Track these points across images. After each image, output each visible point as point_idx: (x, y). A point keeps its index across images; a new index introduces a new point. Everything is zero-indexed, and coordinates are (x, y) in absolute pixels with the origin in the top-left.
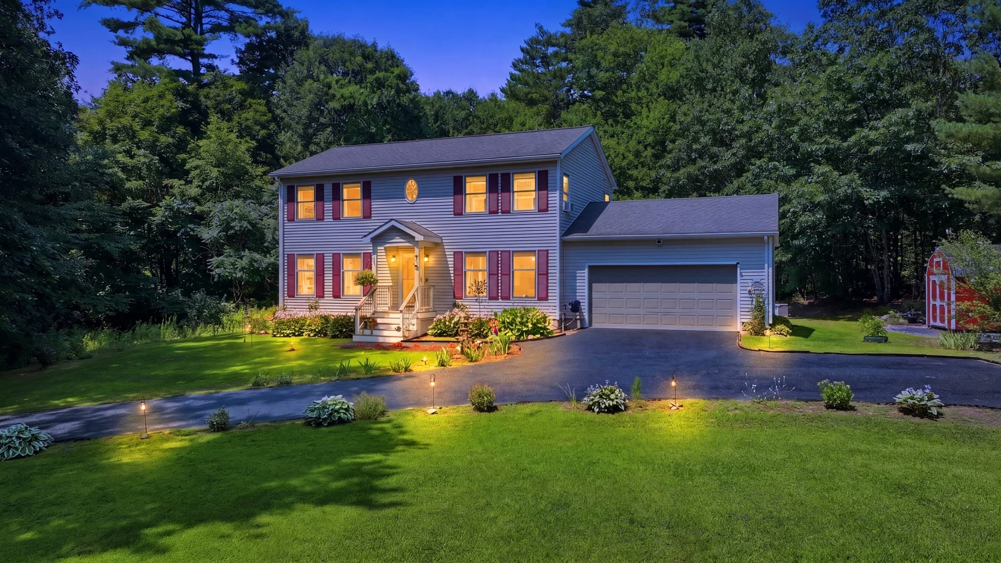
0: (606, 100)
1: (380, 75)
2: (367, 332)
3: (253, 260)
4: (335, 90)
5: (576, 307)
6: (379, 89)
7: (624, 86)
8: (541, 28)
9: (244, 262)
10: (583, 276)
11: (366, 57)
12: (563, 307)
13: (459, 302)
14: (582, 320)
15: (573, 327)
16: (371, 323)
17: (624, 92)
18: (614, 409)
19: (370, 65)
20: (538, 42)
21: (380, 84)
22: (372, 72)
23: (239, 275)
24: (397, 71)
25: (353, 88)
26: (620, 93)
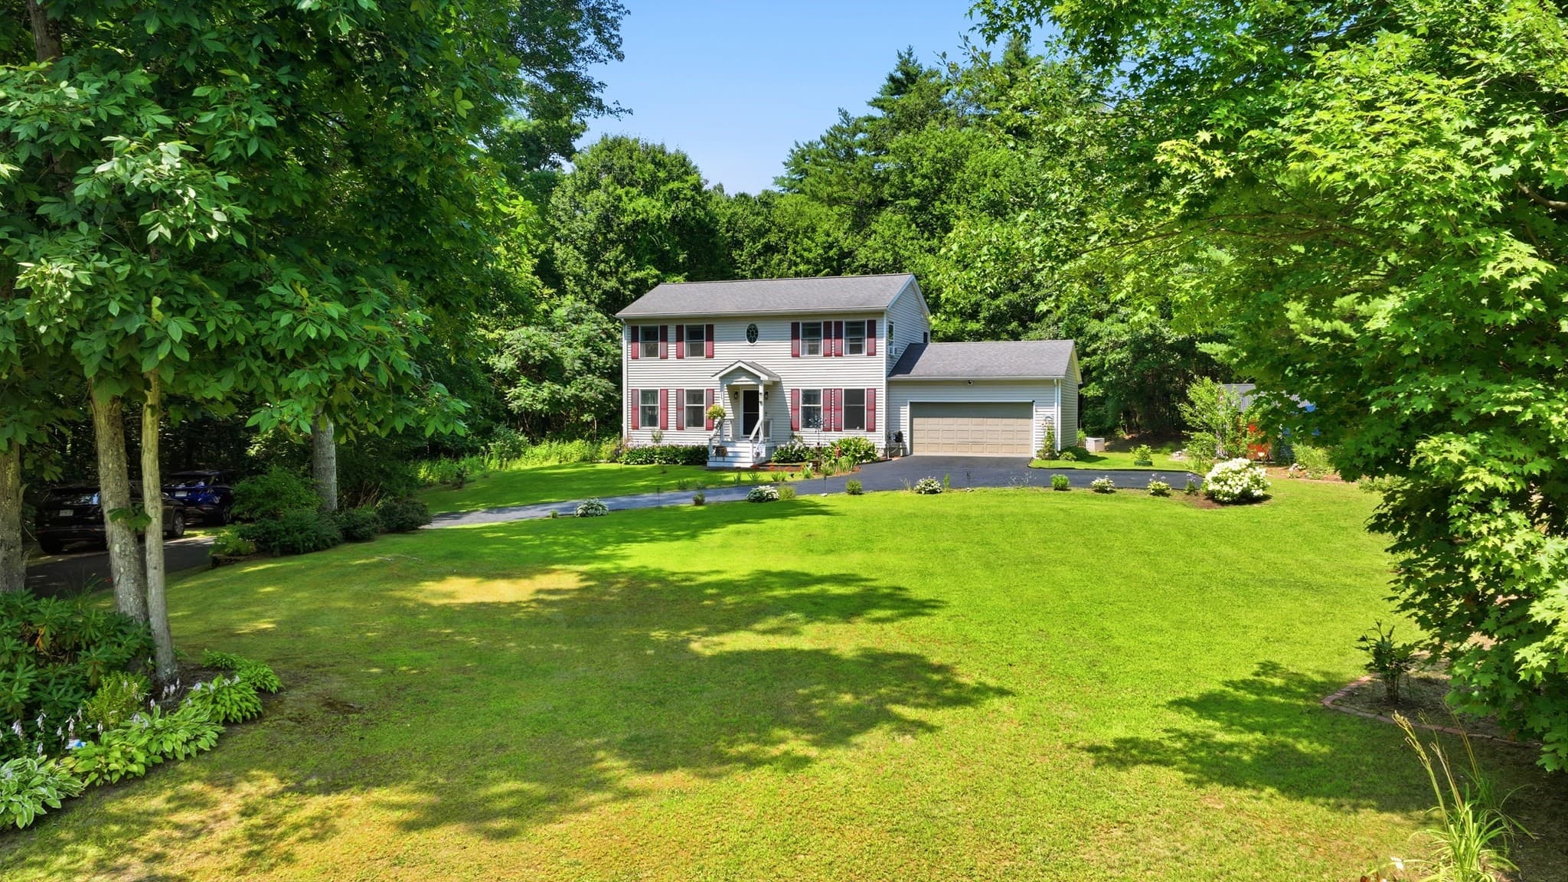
0: (921, 208)
1: (674, 185)
2: (720, 459)
3: (553, 393)
4: (626, 204)
5: (899, 437)
6: (673, 201)
7: (943, 196)
8: (845, 114)
9: (545, 394)
10: (905, 412)
11: (659, 164)
12: (888, 438)
13: (796, 433)
14: (905, 449)
15: (897, 455)
16: (721, 451)
17: (943, 203)
18: (934, 492)
19: (662, 174)
20: (842, 131)
21: (674, 196)
22: (666, 181)
23: (539, 407)
24: (691, 179)
25: (643, 201)
26: (937, 204)
